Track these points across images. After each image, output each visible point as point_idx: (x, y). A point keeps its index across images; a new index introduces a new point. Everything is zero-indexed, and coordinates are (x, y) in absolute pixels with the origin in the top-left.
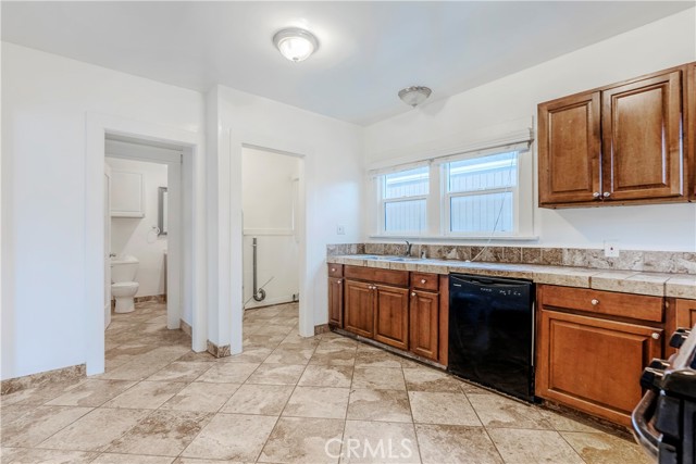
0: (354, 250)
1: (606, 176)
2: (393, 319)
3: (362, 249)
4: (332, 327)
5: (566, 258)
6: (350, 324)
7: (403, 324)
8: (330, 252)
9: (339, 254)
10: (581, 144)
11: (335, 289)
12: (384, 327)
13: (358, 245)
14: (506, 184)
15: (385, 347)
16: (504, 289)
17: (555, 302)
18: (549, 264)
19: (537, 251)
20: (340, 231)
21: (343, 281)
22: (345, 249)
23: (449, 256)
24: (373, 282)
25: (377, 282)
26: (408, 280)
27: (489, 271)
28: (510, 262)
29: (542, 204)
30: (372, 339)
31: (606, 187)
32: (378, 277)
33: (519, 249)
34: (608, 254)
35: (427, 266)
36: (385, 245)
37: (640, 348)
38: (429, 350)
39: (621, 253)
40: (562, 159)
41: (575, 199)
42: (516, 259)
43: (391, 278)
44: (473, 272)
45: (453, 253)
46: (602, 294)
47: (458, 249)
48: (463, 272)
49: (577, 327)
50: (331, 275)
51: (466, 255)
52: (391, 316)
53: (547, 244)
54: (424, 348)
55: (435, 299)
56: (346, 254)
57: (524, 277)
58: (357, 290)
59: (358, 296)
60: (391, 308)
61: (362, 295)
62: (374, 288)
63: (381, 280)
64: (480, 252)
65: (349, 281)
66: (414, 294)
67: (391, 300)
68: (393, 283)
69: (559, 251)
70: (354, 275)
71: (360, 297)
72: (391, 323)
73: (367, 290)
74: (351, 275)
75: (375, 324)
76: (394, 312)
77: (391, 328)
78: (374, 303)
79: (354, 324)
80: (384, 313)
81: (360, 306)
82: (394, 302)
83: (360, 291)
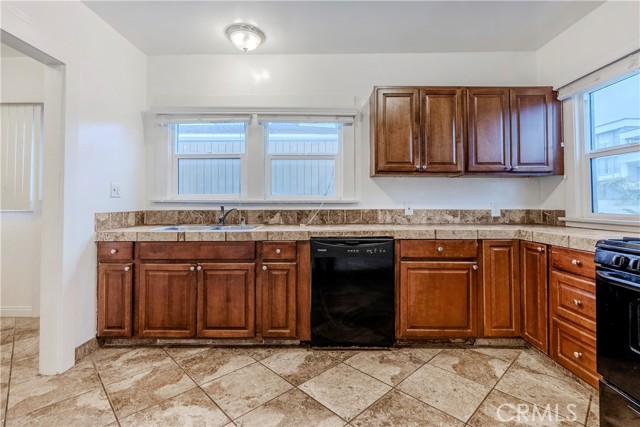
0: (132, 220)
1: (423, 154)
2: (231, 305)
3: (141, 219)
4: (103, 340)
5: (380, 216)
6: (148, 326)
7: (246, 307)
8: (100, 224)
9: (113, 227)
10: (407, 126)
11: (115, 281)
12: (214, 316)
13: (137, 213)
14: (329, 152)
15: (210, 342)
16: (369, 248)
17: (411, 254)
18: (367, 223)
19: (358, 212)
20: (114, 192)
21: (133, 267)
22: (120, 218)
23: (272, 221)
24: (195, 261)
25: (202, 261)
26: (256, 251)
27: (355, 233)
28: (335, 223)
29: (379, 172)
30: (194, 337)
31: (423, 162)
32: (204, 253)
33: (343, 211)
34: (407, 213)
35: (282, 233)
36: (180, 212)
37: (465, 278)
38: (286, 328)
39: (414, 211)
40: (394, 135)
41: (403, 169)
42: (340, 220)
43: (230, 253)
44: (338, 235)
45: (277, 218)
46: (443, 242)
47: (282, 213)
48: (327, 235)
49: (426, 272)
50: (102, 258)
51: (291, 219)
52: (228, 300)
53: (366, 206)
54: (279, 328)
55: (293, 269)
56: (122, 226)
57: (387, 235)
58: (164, 276)
59: (166, 283)
60: (228, 291)
61: (175, 281)
62: (199, 268)
63: (211, 256)
64: (307, 216)
65: (148, 265)
66: (265, 268)
67: (228, 277)
68: (231, 257)
69: (375, 212)
70: (158, 255)
71: (170, 285)
72: (228, 309)
73: (186, 273)
74: (151, 255)
75: (198, 317)
76: (232, 294)
77: (228, 316)
78: (197, 289)
79: (158, 325)
80: (216, 300)
81: (170, 297)
82: (232, 281)
83: (170, 277)
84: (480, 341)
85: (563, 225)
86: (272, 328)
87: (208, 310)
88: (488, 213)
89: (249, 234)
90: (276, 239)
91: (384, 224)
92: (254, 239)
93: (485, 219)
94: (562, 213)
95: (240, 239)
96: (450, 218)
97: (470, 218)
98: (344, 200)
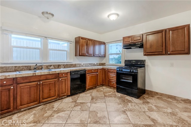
5: (77, 65)
6: (21, 105)
7: (55, 91)
12: (46, 95)
19: (72, 64)
24: (40, 81)
26: (57, 76)
30: (39, 103)
31: (87, 54)
32: (42, 78)
33: (69, 64)
37: (96, 76)
41: (84, 55)
42: (68, 67)
47: (54, 65)
48: (74, 70)
51: (56, 67)
52: (50, 90)
54: (64, 94)
55: (67, 79)
57: (85, 69)
58: (28, 87)
59: (29, 89)
60: (50, 87)
61: (32, 88)
62: (41, 83)
63: (45, 79)
64: (60, 66)
65: (21, 85)
66: (60, 79)
67: (50, 84)
68: (51, 78)
69: (76, 64)
70: (25, 81)
71: (30, 90)
72: (50, 92)
73: (36, 85)
74: (22, 81)
75: (41, 97)
76: (51, 88)
77: (50, 94)
78: (40, 89)
79: (26, 103)
80: (46, 91)
81: (30, 93)
82: (51, 85)
83: (30, 87)
84: (97, 87)
85: (105, 65)
86: (62, 94)
87: (44, 94)
88: (95, 64)
89: (56, 71)
90: (63, 72)
91: (78, 67)
92: (57, 72)
93: (94, 65)
94: (105, 63)
95: (53, 73)
96: (89, 65)
97: (92, 65)
98: (69, 61)
